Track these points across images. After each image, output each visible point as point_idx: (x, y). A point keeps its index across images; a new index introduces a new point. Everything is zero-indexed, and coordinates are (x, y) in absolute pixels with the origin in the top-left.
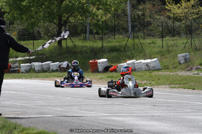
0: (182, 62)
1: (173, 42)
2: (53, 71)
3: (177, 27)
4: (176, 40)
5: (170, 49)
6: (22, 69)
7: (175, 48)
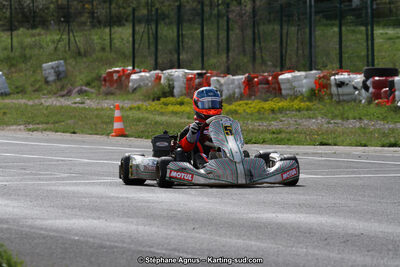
0: (52, 78)
1: (33, 39)
3: (41, 10)
4: (39, 34)
5: (28, 52)
7: (36, 51)
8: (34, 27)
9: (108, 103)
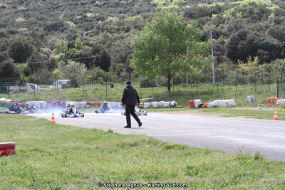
0: (250, 101)
1: (243, 88)
2: (165, 107)
5: (242, 92)
6: (145, 106)
7: (244, 92)
8: (243, 84)
9: (270, 109)
